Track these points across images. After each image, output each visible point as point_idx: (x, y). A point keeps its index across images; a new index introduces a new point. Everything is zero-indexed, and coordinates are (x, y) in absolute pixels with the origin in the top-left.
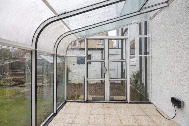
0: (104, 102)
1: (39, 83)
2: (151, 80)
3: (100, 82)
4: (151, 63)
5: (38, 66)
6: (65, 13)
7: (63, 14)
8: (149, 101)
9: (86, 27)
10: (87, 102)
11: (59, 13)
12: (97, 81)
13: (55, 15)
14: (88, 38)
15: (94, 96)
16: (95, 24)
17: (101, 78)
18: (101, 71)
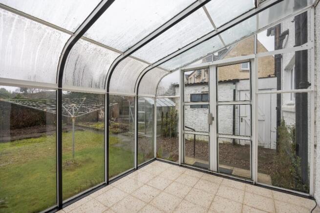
0: (207, 172)
1: (141, 133)
2: (315, 146)
3: (231, 141)
4: (316, 108)
5: (140, 110)
6: (129, 49)
7: (127, 50)
8: (308, 193)
9: (168, 55)
10: (181, 166)
11: (123, 51)
12: (225, 140)
13: (120, 54)
14: (183, 69)
15: (200, 161)
16: (179, 49)
17: (232, 134)
18: (232, 122)
